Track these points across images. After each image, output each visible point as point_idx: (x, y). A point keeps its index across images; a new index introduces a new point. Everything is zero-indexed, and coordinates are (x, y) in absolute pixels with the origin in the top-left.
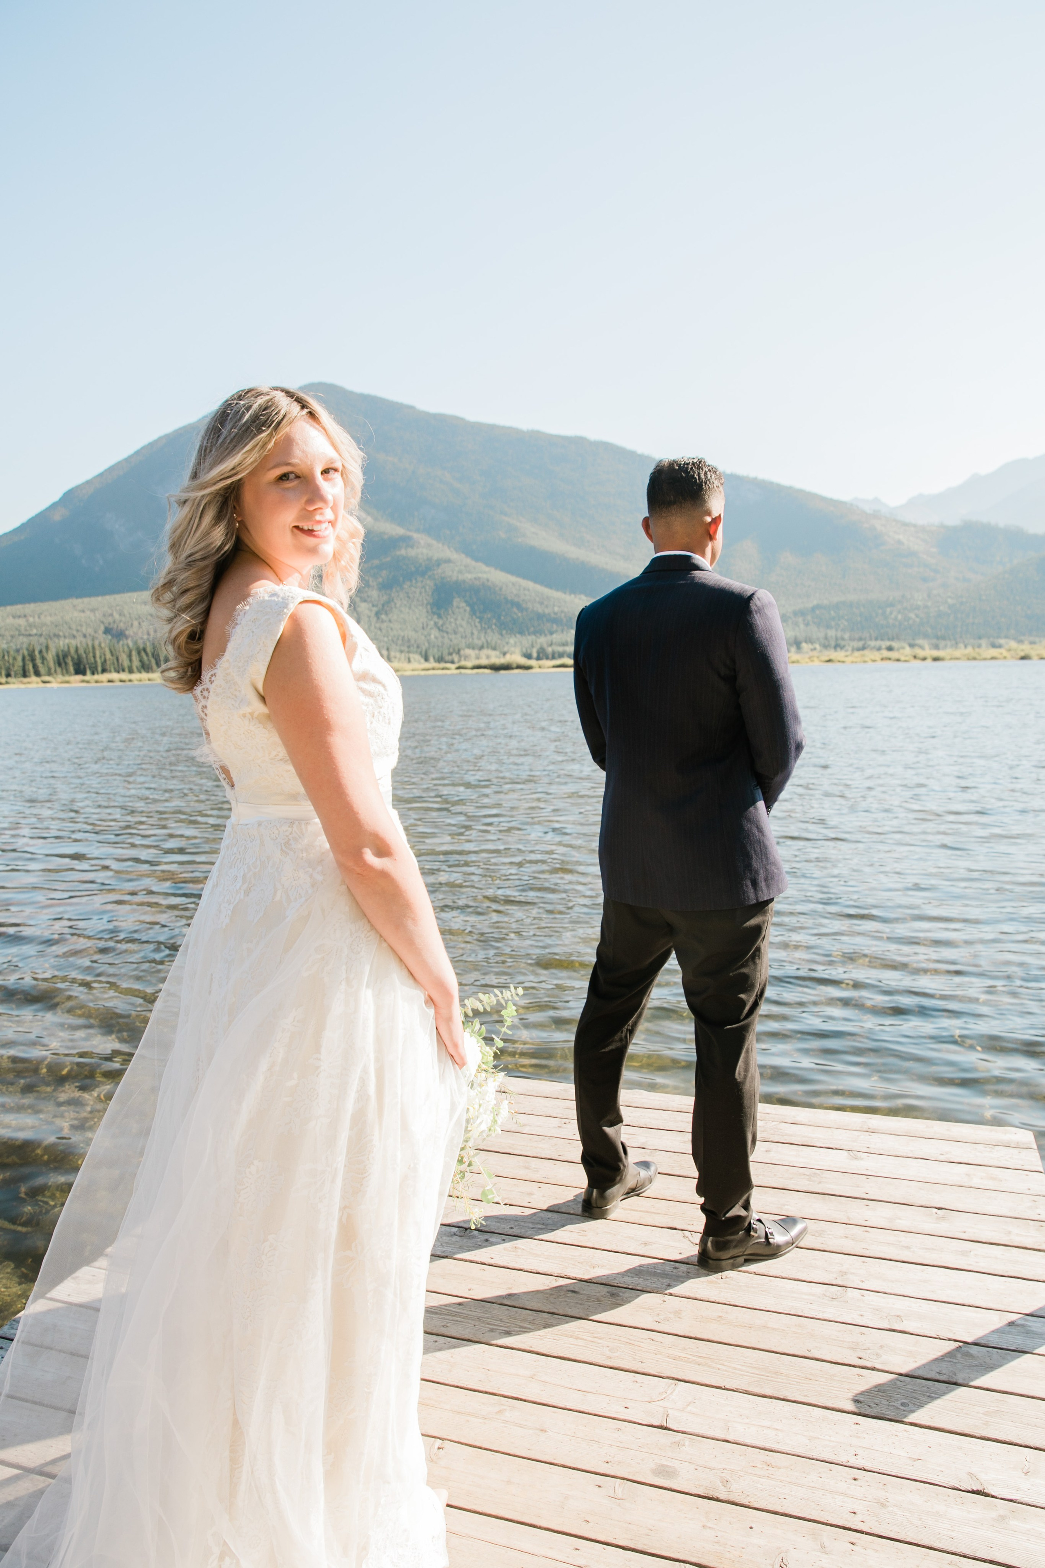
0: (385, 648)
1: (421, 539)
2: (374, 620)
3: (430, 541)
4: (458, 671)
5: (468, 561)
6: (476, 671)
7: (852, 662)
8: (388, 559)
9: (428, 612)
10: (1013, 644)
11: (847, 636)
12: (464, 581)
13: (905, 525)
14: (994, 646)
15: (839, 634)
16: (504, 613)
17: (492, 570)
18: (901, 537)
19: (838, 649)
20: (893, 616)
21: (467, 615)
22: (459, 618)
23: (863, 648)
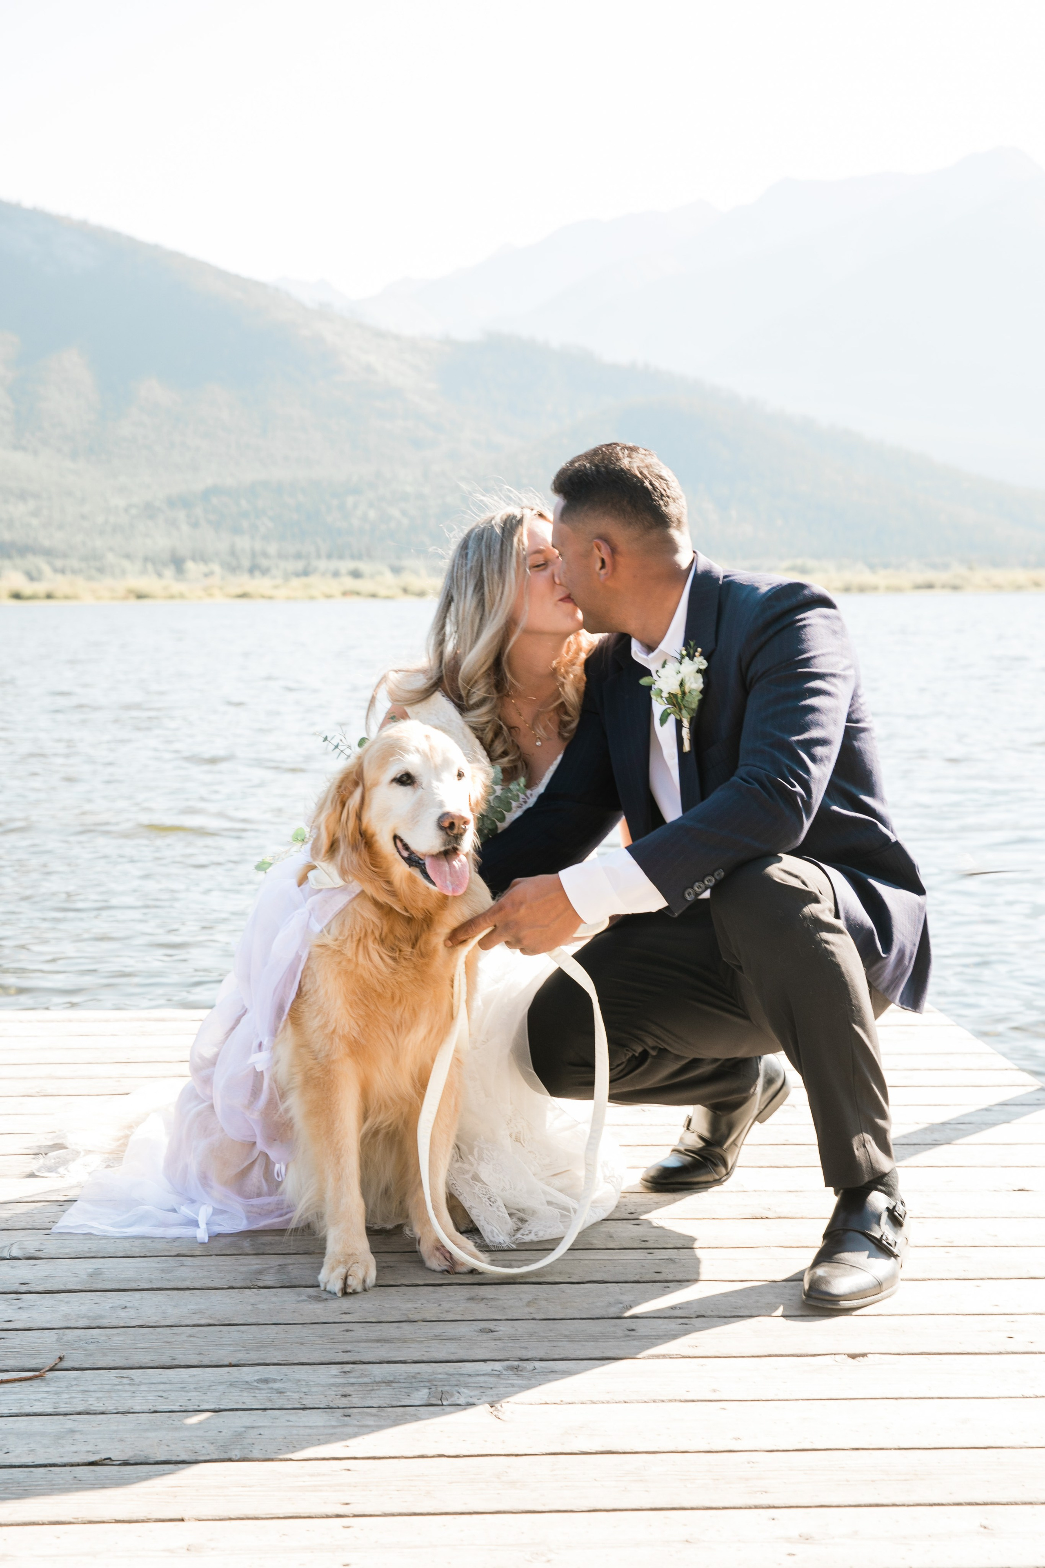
11: (272, 549)
15: (258, 546)
19: (257, 573)
20: (359, 512)
23: (306, 573)
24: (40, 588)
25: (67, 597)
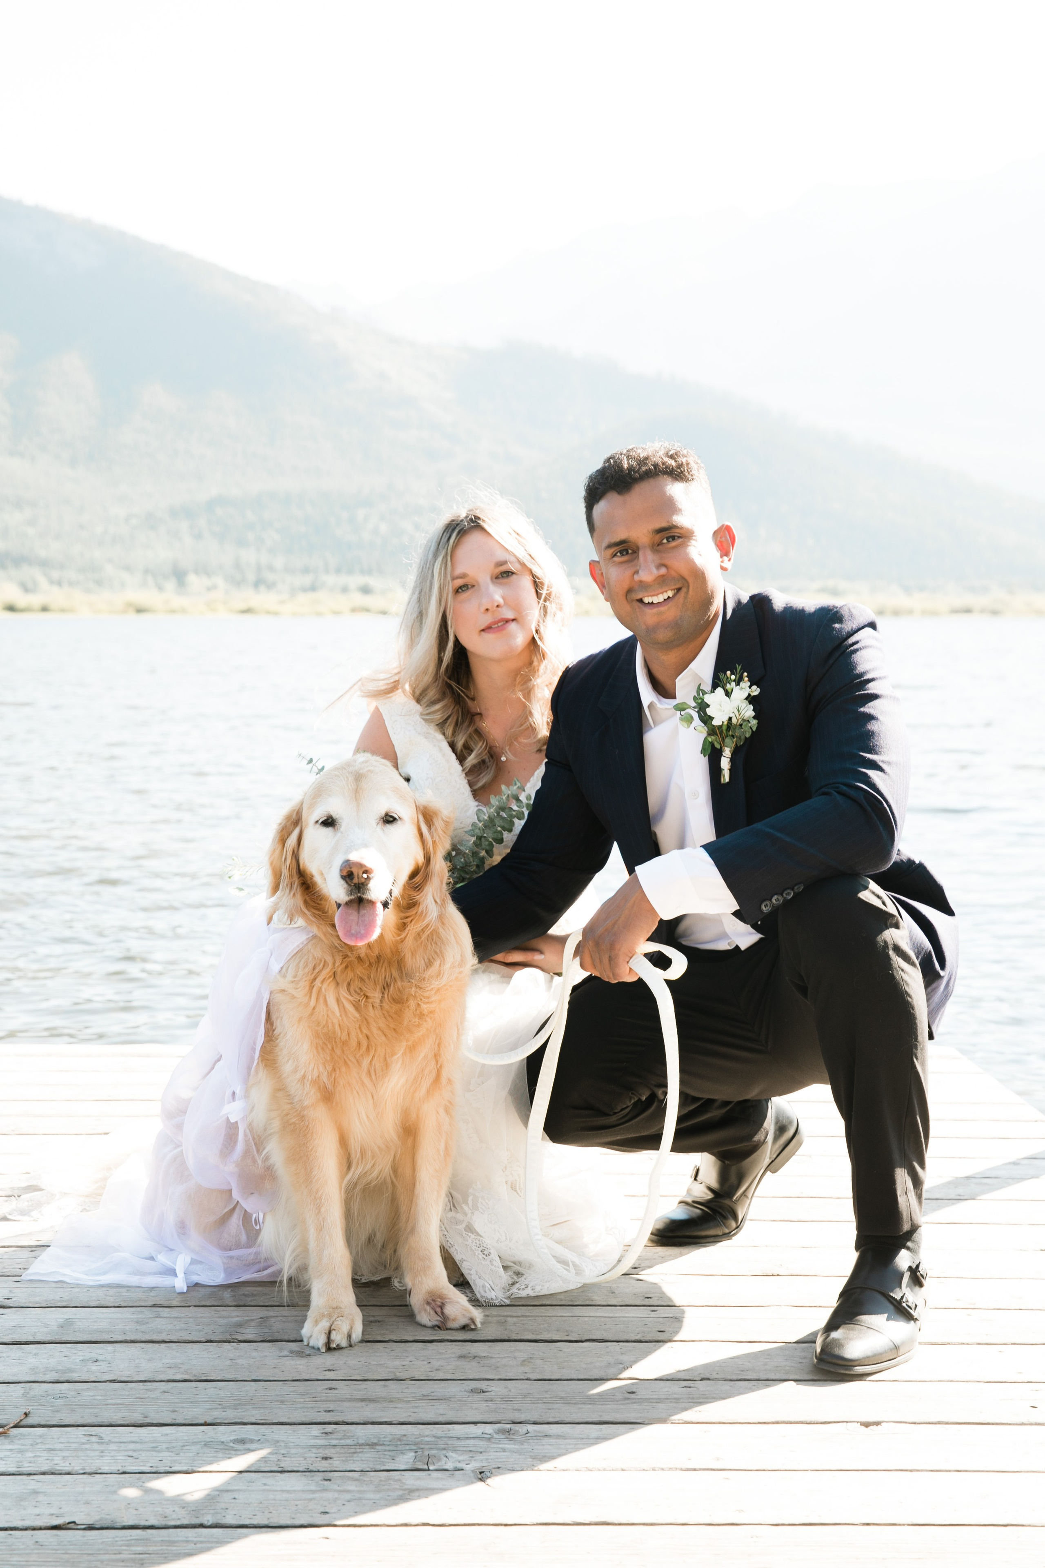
7: (293, 614)
11: (278, 563)
15: (263, 559)
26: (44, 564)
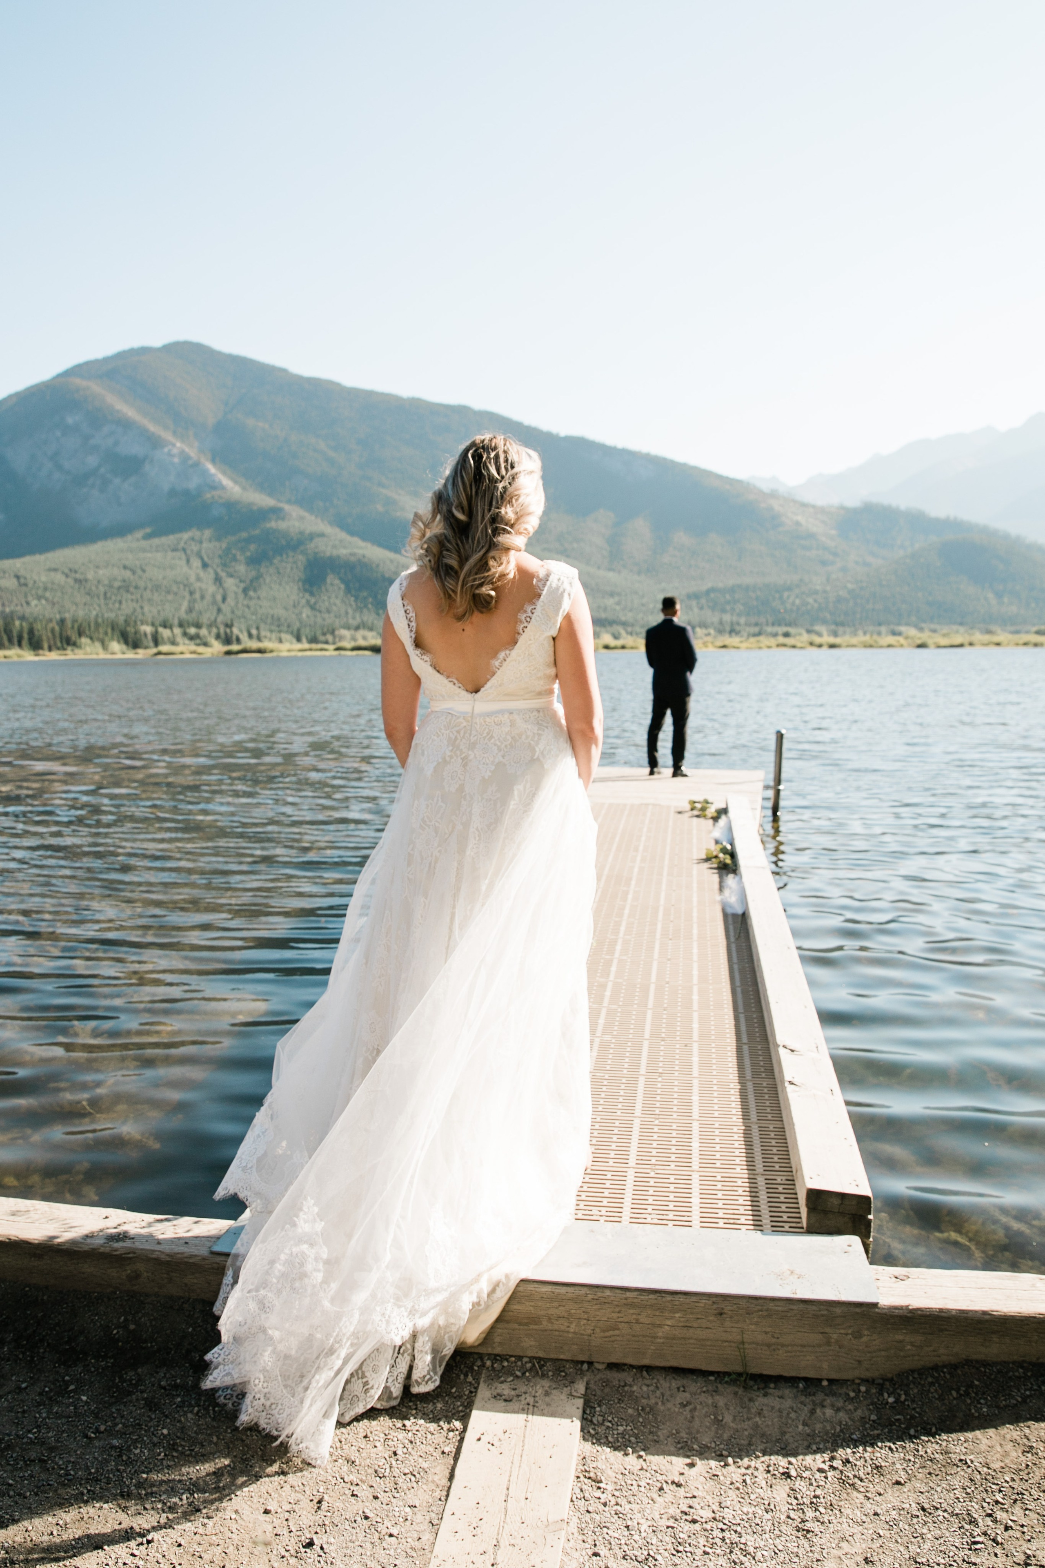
0: (254, 626)
1: (293, 511)
2: (241, 596)
3: (302, 513)
4: (337, 653)
5: (343, 535)
6: (355, 653)
7: (747, 648)
8: (257, 532)
9: (299, 589)
10: (912, 632)
11: (742, 621)
12: (338, 557)
13: (804, 505)
14: (894, 633)
15: (735, 619)
16: (380, 592)
17: (369, 545)
18: (799, 518)
19: (733, 634)
20: (791, 600)
21: (342, 593)
22: (333, 596)
23: (759, 634)
24: (619, 643)
25: (632, 648)
26: (624, 624)
